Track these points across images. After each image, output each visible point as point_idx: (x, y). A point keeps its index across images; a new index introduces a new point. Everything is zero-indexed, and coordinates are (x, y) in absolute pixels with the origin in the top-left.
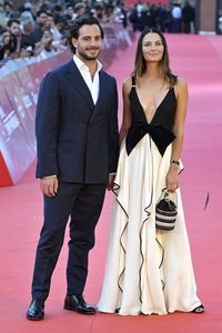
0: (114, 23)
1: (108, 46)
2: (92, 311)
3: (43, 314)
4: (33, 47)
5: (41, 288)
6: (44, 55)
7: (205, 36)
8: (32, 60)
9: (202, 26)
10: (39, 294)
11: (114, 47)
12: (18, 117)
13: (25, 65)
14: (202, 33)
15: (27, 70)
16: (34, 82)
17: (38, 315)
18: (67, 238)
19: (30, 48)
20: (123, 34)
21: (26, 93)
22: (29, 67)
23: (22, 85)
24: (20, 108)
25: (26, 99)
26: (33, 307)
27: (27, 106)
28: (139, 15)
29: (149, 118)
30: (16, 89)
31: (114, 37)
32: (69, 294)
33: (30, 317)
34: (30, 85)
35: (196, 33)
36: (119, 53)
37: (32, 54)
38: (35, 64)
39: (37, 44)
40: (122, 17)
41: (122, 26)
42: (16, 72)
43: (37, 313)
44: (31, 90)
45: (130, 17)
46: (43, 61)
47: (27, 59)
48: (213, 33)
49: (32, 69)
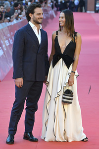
0: (48, 7)
1: (45, 18)
2: (36, 140)
3: (14, 141)
4: (10, 18)
5: (13, 129)
6: (15, 22)
7: (89, 14)
8: (10, 24)
9: (88, 9)
10: (12, 132)
11: (47, 18)
12: (3, 50)
13: (6, 26)
14: (88, 12)
15: (7, 28)
16: (10, 34)
17: (12, 142)
18: (25, 107)
19: (9, 18)
20: (52, 12)
21: (7, 39)
22: (8, 27)
23: (5, 35)
24: (4, 46)
25: (7, 41)
26: (9, 138)
27: (7, 45)
28: (59, 3)
29: (63, 51)
30: (2, 37)
31: (47, 13)
32: (26, 132)
33: (7, 143)
34: (9, 35)
35: (86, 12)
36: (50, 21)
37: (9, 21)
38: (11, 26)
39: (12, 16)
40: (52, 4)
41: (51, 8)
42: (2, 29)
43: (11, 141)
44: (9, 37)
45: (55, 4)
46: (14, 24)
47: (7, 23)
48: (93, 12)
49: (10, 28)
